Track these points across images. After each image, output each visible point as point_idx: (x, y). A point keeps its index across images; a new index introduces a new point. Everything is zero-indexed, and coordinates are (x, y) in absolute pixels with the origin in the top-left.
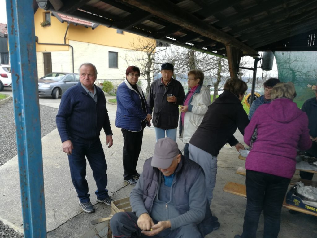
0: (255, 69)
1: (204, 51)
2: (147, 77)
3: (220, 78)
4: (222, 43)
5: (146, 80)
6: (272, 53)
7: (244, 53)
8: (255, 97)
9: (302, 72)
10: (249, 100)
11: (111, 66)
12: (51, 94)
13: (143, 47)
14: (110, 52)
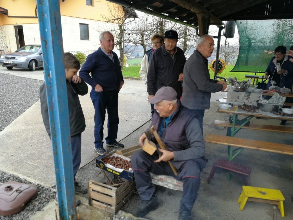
0: (219, 37)
1: (176, 21)
2: (120, 47)
3: (186, 47)
4: (194, 13)
5: (119, 51)
6: (234, 21)
7: (211, 22)
8: (219, 62)
9: (256, 40)
10: (214, 65)
11: (82, 38)
12: (28, 66)
13: (114, 19)
14: (80, 24)
